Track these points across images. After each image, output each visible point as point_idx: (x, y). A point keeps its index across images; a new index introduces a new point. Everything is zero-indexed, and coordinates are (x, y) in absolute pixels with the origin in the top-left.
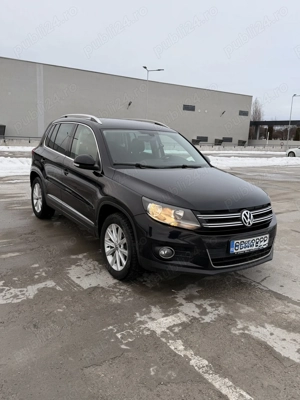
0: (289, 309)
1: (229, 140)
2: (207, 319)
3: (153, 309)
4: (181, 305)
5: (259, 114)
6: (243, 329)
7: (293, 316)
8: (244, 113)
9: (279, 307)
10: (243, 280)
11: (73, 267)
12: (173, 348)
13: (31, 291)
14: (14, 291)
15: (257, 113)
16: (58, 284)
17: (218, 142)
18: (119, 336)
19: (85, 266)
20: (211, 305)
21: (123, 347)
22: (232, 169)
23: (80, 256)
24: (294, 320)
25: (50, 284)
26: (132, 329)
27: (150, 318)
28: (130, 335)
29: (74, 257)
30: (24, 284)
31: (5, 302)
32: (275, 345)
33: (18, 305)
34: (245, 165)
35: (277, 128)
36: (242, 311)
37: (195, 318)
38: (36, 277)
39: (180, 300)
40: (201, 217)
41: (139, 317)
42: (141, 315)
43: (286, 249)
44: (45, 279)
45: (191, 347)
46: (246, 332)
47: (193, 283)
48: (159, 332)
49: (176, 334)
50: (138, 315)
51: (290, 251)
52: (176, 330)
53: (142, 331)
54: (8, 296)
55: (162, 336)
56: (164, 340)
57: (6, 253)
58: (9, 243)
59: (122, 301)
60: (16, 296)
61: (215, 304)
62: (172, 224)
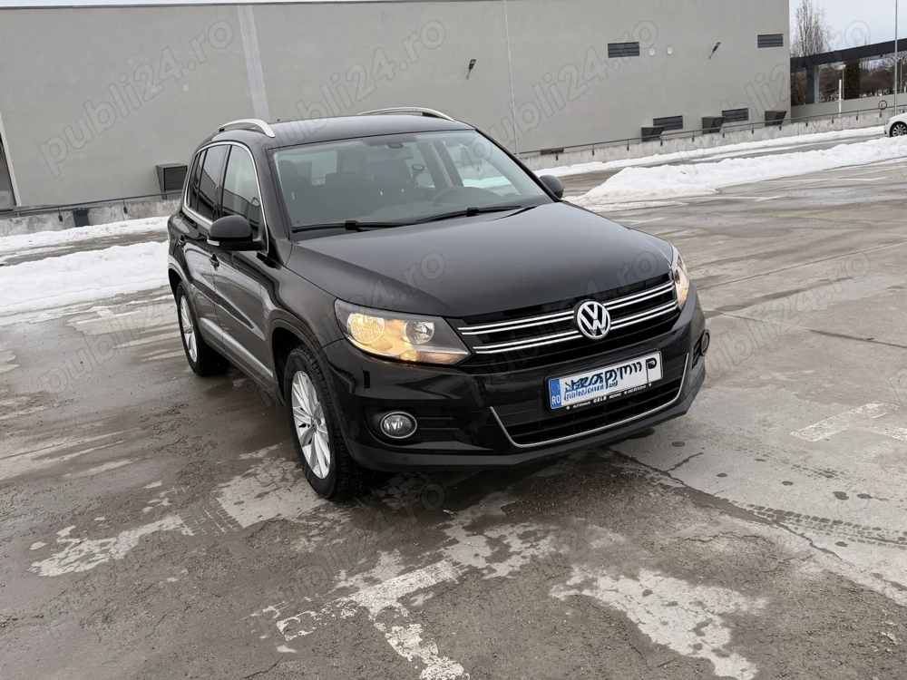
0: (716, 530)
1: (741, 115)
2: (502, 569)
3: (385, 558)
4: (455, 542)
5: (818, 37)
6: (580, 587)
7: (720, 546)
8: (771, 41)
9: (694, 525)
10: (628, 468)
11: (237, 478)
12: (393, 642)
13: (126, 541)
14: (88, 545)
15: (812, 32)
16: (188, 522)
17: (712, 126)
18: (281, 625)
19: (263, 476)
20: (523, 537)
21: (283, 649)
22: (720, 191)
23: (261, 453)
24: (720, 556)
25: (171, 522)
26: (317, 607)
27: (366, 580)
28: (307, 622)
29: (245, 456)
30: (114, 528)
31: (60, 571)
32: (645, 618)
33: (87, 575)
34: (759, 177)
35: (872, 64)
36: (595, 544)
37: (474, 571)
38: (147, 510)
39: (455, 530)
40: (468, 331)
41: (343, 580)
42: (351, 574)
43: (774, 381)
44: (165, 512)
45: (438, 639)
46: (586, 592)
47: (503, 489)
48: (376, 608)
49: (413, 611)
50: (343, 574)
51: (783, 385)
52: (420, 600)
53: (339, 610)
54: (72, 558)
55: (380, 618)
56: (380, 627)
57: (101, 463)
58: (115, 439)
59: (319, 548)
60: (89, 557)
61: (534, 533)
62: (406, 357)
